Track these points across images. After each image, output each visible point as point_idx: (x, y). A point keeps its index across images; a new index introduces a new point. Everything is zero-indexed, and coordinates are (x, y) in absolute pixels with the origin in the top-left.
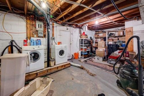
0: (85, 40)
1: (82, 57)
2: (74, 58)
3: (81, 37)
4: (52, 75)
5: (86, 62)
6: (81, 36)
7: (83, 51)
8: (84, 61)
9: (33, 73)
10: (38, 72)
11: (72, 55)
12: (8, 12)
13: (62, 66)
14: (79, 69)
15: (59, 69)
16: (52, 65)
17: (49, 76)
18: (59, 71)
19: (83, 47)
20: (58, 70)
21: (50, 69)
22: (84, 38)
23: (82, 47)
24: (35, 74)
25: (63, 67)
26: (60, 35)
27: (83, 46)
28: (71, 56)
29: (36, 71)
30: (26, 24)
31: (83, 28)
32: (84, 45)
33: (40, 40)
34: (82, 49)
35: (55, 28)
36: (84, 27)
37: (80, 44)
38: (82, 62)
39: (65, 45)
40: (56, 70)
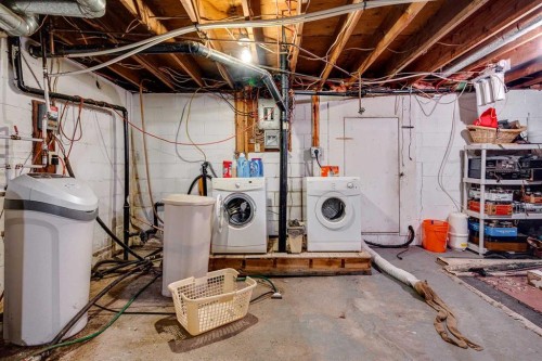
0: (490, 152)
1: (473, 247)
2: (422, 246)
3: (471, 140)
4: (286, 280)
5: (484, 276)
6: (468, 135)
7: (482, 216)
8: (471, 270)
9: (235, 257)
10: (247, 257)
11: (410, 228)
12: (199, 92)
13: (330, 262)
14: (407, 295)
15: (317, 268)
16: (293, 249)
17: (277, 280)
18: (315, 275)
19: (484, 195)
20: (311, 270)
21: (284, 261)
22: (488, 141)
23: (475, 194)
24: (239, 260)
25: (335, 268)
26: (345, 139)
27: (479, 186)
28: (405, 231)
29: (245, 254)
30: (234, 114)
31: (477, 86)
32: (483, 181)
33: (260, 159)
34: (473, 204)
35: (322, 114)
36: (485, 81)
37: (463, 175)
38: (450, 268)
39: (349, 179)
40: (305, 268)
